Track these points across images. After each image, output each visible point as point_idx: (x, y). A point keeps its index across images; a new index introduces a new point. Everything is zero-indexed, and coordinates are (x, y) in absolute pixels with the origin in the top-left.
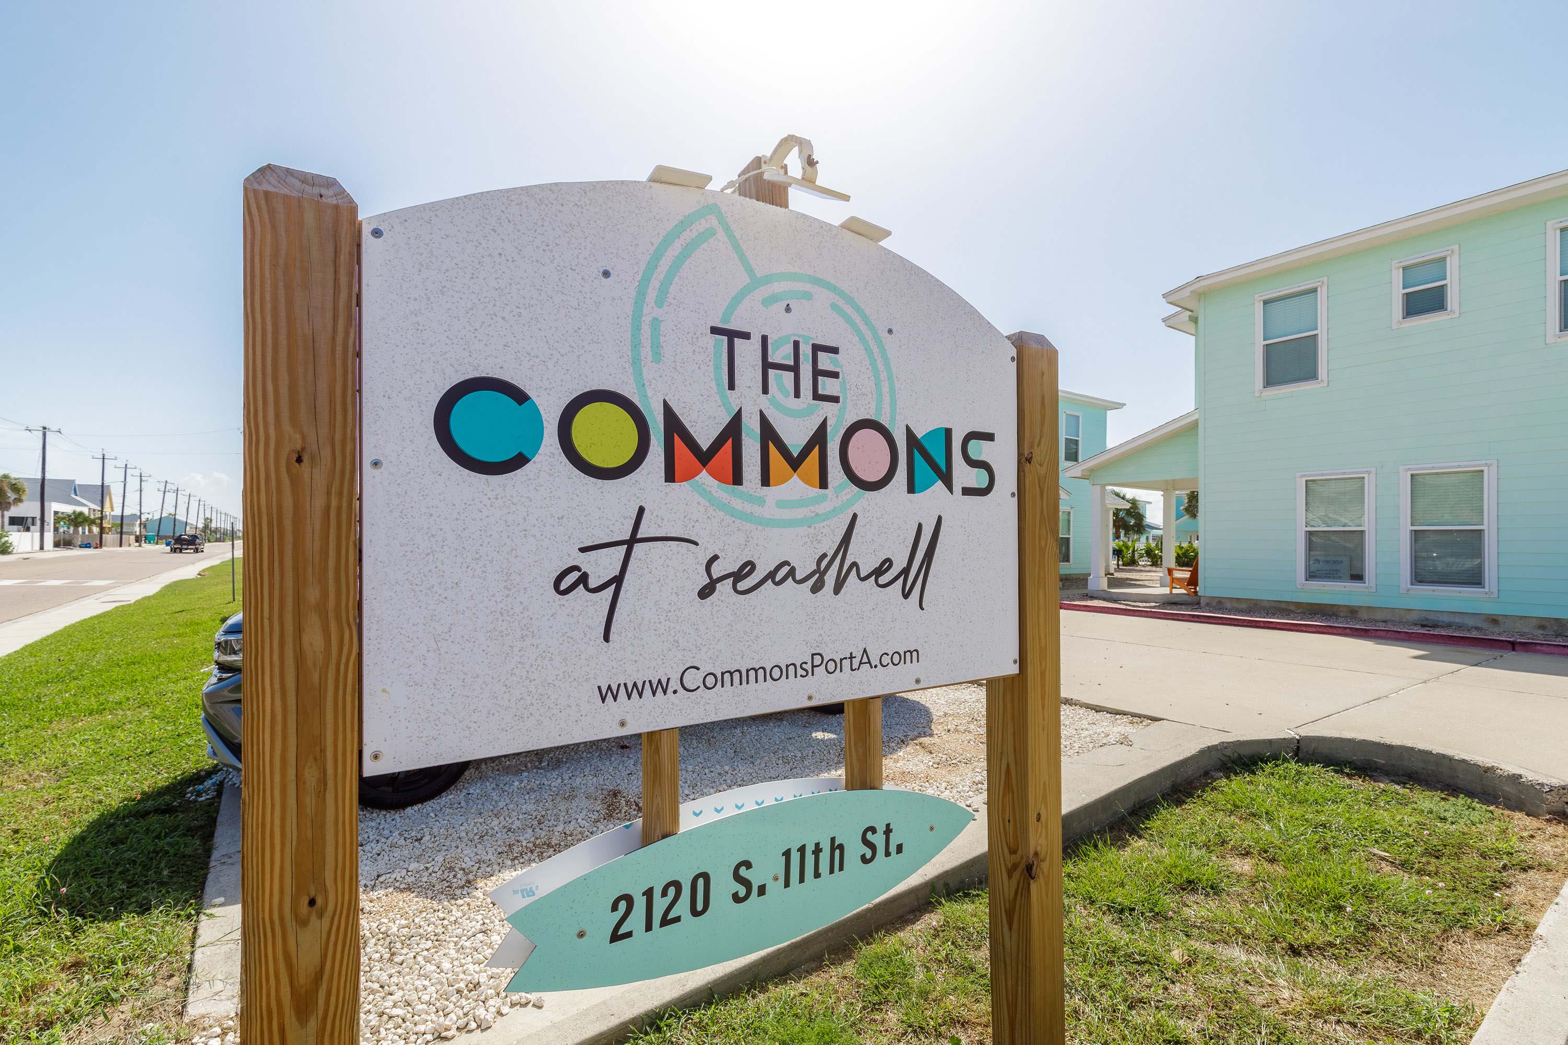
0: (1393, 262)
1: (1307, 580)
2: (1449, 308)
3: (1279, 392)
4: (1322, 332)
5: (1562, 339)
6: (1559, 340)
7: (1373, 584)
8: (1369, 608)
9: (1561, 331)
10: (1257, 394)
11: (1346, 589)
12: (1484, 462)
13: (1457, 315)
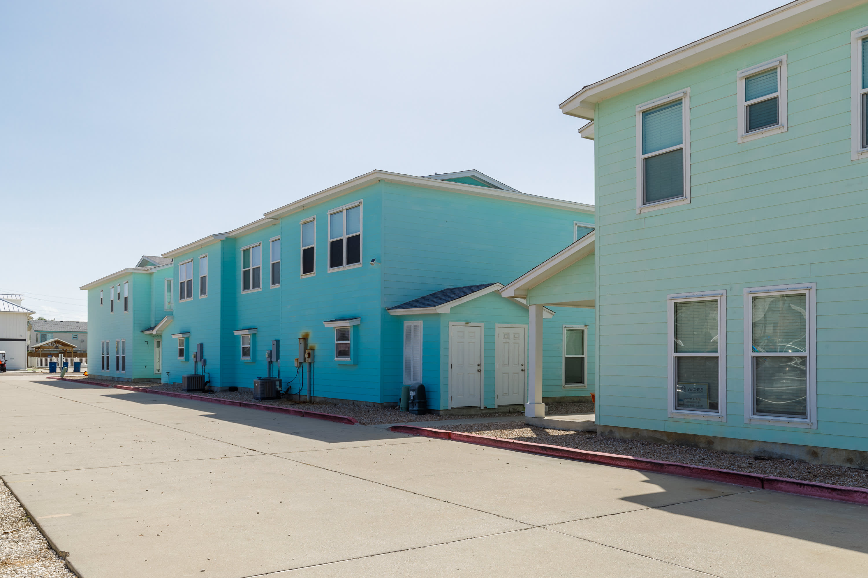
0: (738, 72)
1: (676, 409)
2: (780, 123)
3: (654, 209)
4: (685, 145)
5: (865, 156)
6: (861, 157)
7: (724, 414)
8: (722, 439)
9: (863, 147)
10: (638, 212)
11: (705, 419)
12: (806, 285)
13: (785, 129)
